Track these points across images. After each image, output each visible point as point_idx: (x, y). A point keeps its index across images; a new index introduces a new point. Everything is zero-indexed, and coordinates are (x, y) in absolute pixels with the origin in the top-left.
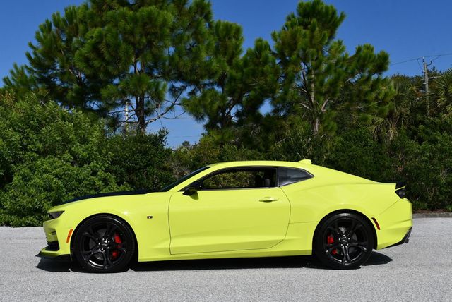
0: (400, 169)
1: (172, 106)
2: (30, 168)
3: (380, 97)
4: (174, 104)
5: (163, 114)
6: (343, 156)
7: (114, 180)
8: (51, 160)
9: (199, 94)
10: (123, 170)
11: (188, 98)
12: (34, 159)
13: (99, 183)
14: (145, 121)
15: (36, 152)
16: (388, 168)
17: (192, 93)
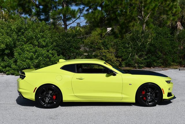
0: (182, 47)
1: (79, 17)
2: (21, 49)
3: (173, 12)
4: (80, 16)
5: (75, 21)
6: (157, 42)
7: (56, 54)
8: (29, 45)
9: (90, 11)
10: (60, 49)
11: (86, 13)
12: (23, 45)
13: (51, 55)
14: (66, 24)
15: (23, 42)
16: (176, 47)
17: (87, 10)
